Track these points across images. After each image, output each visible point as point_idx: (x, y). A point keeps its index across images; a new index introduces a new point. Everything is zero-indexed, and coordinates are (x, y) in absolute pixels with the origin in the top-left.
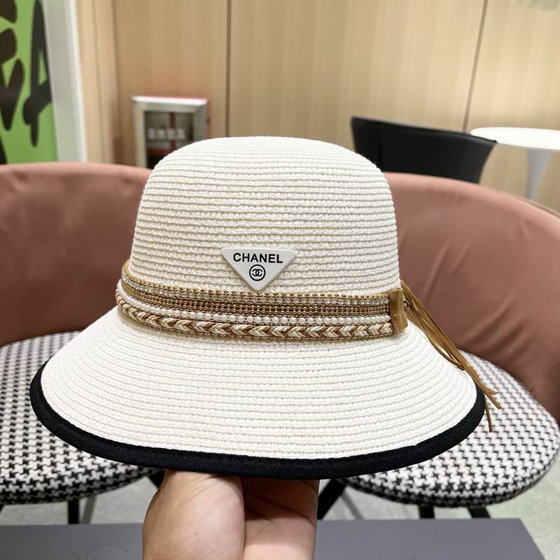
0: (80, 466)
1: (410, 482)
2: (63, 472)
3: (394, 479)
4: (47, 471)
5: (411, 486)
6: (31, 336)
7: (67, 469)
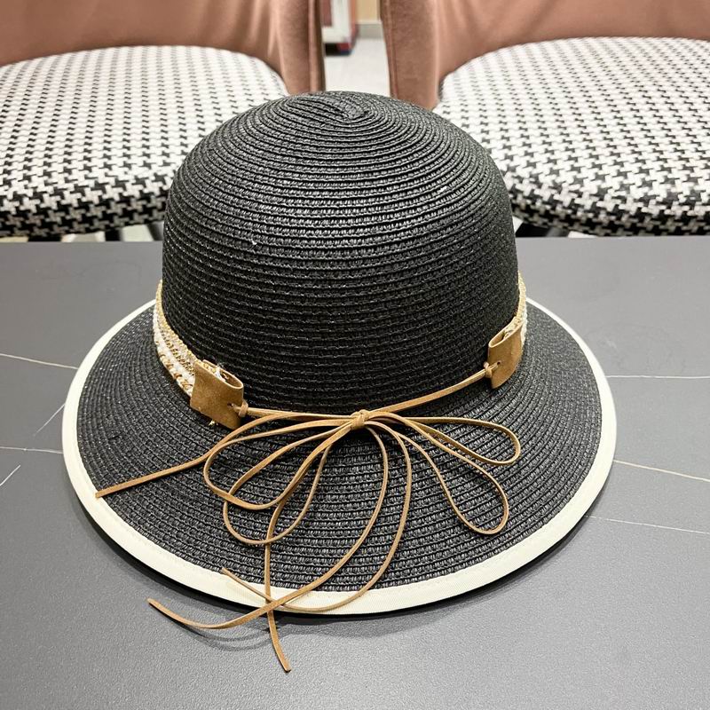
0: (86, 178)
1: (623, 193)
2: (61, 185)
3: (595, 191)
4: (38, 182)
5: (624, 200)
6: (46, 54)
7: (67, 181)
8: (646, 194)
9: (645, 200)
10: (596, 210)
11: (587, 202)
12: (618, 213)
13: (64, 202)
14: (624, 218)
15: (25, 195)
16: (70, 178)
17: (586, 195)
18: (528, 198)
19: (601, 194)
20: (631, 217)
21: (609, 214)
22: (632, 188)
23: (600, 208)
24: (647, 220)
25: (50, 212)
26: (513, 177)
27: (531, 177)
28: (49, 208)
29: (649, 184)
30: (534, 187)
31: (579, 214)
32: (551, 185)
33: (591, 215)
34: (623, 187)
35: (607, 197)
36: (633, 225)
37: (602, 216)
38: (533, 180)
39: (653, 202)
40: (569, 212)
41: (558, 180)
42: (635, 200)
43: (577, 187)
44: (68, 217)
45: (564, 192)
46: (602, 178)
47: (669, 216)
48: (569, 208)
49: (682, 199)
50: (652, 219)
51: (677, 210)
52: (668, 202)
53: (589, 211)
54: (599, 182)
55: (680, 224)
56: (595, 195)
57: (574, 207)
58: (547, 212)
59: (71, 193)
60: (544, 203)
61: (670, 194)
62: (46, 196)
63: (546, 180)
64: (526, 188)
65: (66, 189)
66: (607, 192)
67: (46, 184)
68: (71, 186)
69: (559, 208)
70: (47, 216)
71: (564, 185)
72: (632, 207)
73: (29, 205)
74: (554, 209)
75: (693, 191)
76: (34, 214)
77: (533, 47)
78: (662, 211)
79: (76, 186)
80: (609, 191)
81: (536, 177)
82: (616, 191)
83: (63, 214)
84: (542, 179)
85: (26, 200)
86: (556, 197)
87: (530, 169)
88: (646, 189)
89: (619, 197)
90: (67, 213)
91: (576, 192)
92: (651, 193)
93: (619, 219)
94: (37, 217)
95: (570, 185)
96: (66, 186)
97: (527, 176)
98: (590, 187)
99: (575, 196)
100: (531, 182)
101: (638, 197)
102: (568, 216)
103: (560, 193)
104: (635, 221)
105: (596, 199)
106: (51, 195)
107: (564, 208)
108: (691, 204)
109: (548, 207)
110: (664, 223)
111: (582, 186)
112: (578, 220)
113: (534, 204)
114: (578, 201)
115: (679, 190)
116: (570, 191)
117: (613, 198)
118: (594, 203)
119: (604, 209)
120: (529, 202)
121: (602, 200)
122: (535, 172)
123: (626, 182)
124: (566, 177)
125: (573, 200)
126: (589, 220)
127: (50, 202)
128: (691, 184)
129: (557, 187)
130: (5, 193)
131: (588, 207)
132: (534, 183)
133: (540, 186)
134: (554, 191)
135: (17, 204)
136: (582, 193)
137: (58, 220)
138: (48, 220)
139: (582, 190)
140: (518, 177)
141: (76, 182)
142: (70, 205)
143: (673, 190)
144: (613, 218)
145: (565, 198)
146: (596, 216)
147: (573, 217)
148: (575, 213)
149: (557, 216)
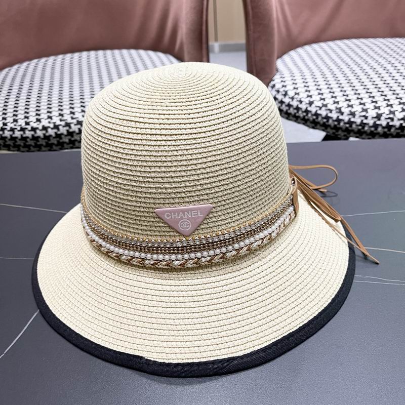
10: (376, 126)
11: (371, 122)
12: (389, 127)
13: (71, 130)
14: (393, 130)
15: (49, 127)
16: (74, 116)
17: (370, 118)
18: (336, 121)
19: (379, 117)
20: (397, 129)
21: (384, 128)
22: (396, 113)
23: (378, 125)
25: (63, 136)
26: (326, 110)
27: (337, 109)
28: (62, 134)
30: (339, 114)
31: (366, 128)
33: (373, 129)
34: (391, 112)
35: (382, 118)
36: (398, 133)
37: (380, 129)
40: (360, 127)
41: (353, 110)
42: (399, 120)
43: (364, 113)
44: (73, 139)
45: (357, 116)
46: (378, 108)
48: (360, 125)
53: (372, 127)
54: (377, 110)
56: (375, 118)
57: (363, 125)
58: (347, 128)
59: (75, 125)
60: (345, 123)
62: (61, 127)
63: (346, 111)
64: (334, 115)
65: (72, 123)
66: (382, 116)
67: (61, 120)
68: (75, 121)
69: (354, 126)
70: (61, 138)
71: (356, 113)
72: (397, 123)
73: (51, 132)
74: (351, 126)
76: (54, 138)
77: (323, 44)
79: (78, 121)
80: (383, 115)
81: (340, 109)
82: (387, 115)
83: (69, 137)
84: (343, 110)
85: (49, 130)
86: (352, 120)
87: (336, 105)
89: (389, 118)
90: (72, 136)
91: (364, 116)
93: (389, 130)
94: (55, 139)
95: (360, 112)
96: (72, 121)
97: (334, 109)
98: (372, 113)
99: (363, 118)
100: (337, 112)
101: (400, 118)
102: (359, 130)
103: (354, 117)
104: (399, 131)
105: (375, 120)
106: (64, 127)
107: (357, 125)
109: (348, 126)
111: (367, 113)
112: (365, 132)
113: (339, 124)
114: (365, 121)
116: (361, 116)
117: (386, 118)
118: (375, 122)
119: (381, 125)
120: (336, 123)
121: (379, 120)
122: (339, 106)
123: (392, 110)
124: (357, 109)
125: (362, 121)
126: (372, 132)
127: (63, 130)
129: (353, 114)
130: (38, 126)
131: (371, 124)
132: (339, 112)
133: (342, 114)
134: (350, 117)
135: (44, 132)
136: (367, 117)
137: (67, 140)
138: (61, 141)
139: (367, 115)
140: (329, 110)
141: (77, 119)
142: (74, 132)
144: (386, 130)
145: (358, 120)
146: (376, 129)
147: (362, 130)
148: (363, 128)
149: (353, 131)
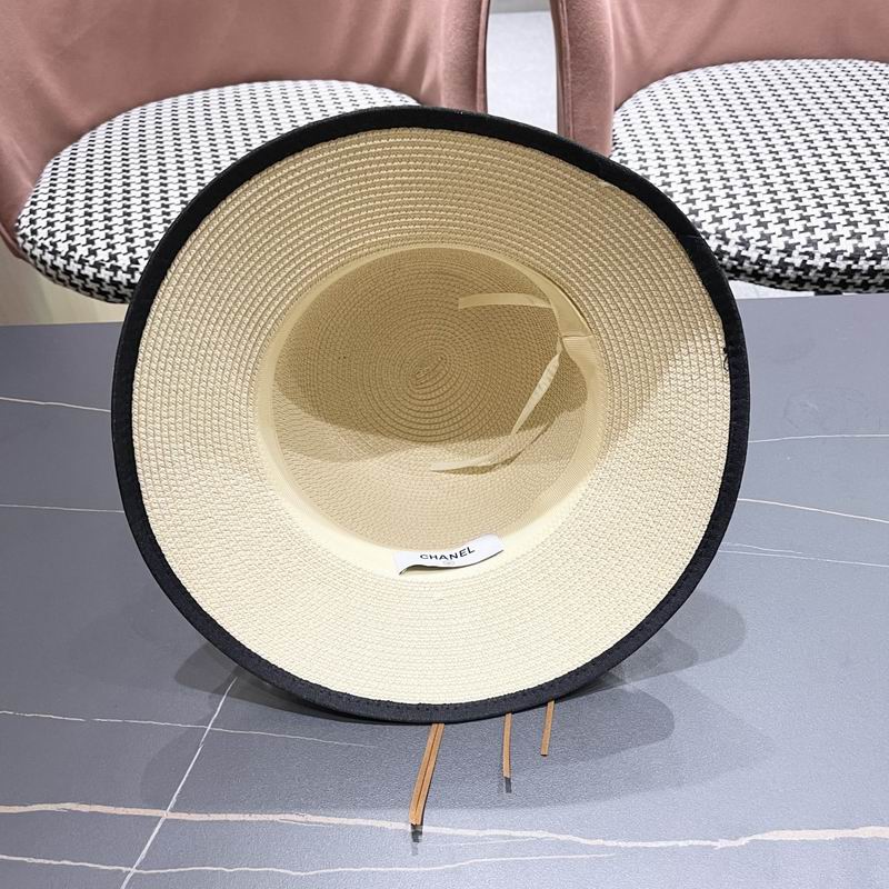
8: (833, 250)
9: (833, 256)
10: (783, 265)
11: (775, 258)
12: (805, 268)
14: (812, 273)
17: (773, 252)
19: (788, 250)
20: (818, 272)
21: (796, 269)
22: (819, 244)
23: (788, 264)
24: (835, 274)
27: (717, 233)
29: (836, 240)
30: (721, 243)
31: (767, 269)
32: (739, 241)
33: (778, 271)
34: (811, 243)
35: (795, 253)
36: (821, 279)
37: (790, 272)
38: (720, 236)
39: (840, 257)
40: (757, 267)
41: (745, 236)
42: (822, 256)
43: (764, 243)
45: (752, 248)
46: (789, 234)
47: (856, 270)
48: (757, 263)
49: (869, 254)
50: (839, 274)
51: (864, 265)
52: (855, 258)
53: (776, 267)
54: (786, 238)
55: (867, 278)
56: (783, 251)
57: (761, 262)
58: (734, 267)
60: (731, 259)
61: (856, 248)
63: (733, 237)
64: (713, 244)
66: (794, 248)
69: (746, 264)
71: (751, 241)
72: (819, 263)
74: (741, 264)
75: (879, 246)
78: (849, 266)
80: (796, 247)
81: (723, 233)
82: (803, 247)
84: (729, 235)
86: (744, 253)
87: (716, 224)
88: (833, 245)
89: (806, 253)
91: (763, 248)
92: (838, 249)
93: (806, 274)
95: (758, 241)
97: (714, 232)
98: (778, 243)
99: (763, 252)
100: (718, 238)
101: (826, 253)
102: (755, 271)
103: (747, 249)
105: (784, 255)
107: (751, 263)
108: (877, 259)
109: (735, 263)
110: (851, 277)
111: (770, 242)
112: (765, 275)
113: (721, 259)
114: (765, 257)
115: (866, 246)
116: (758, 248)
117: (801, 254)
118: (782, 259)
119: (793, 264)
121: (789, 256)
122: (721, 227)
123: (813, 237)
124: (753, 233)
125: (761, 255)
126: (776, 275)
128: (878, 239)
129: (745, 243)
131: (776, 263)
132: (721, 239)
133: (727, 242)
134: (741, 248)
136: (770, 249)
139: (769, 246)
143: (860, 245)
144: (801, 273)
145: (753, 254)
146: (784, 271)
147: (760, 272)
148: (762, 268)
149: (744, 271)
